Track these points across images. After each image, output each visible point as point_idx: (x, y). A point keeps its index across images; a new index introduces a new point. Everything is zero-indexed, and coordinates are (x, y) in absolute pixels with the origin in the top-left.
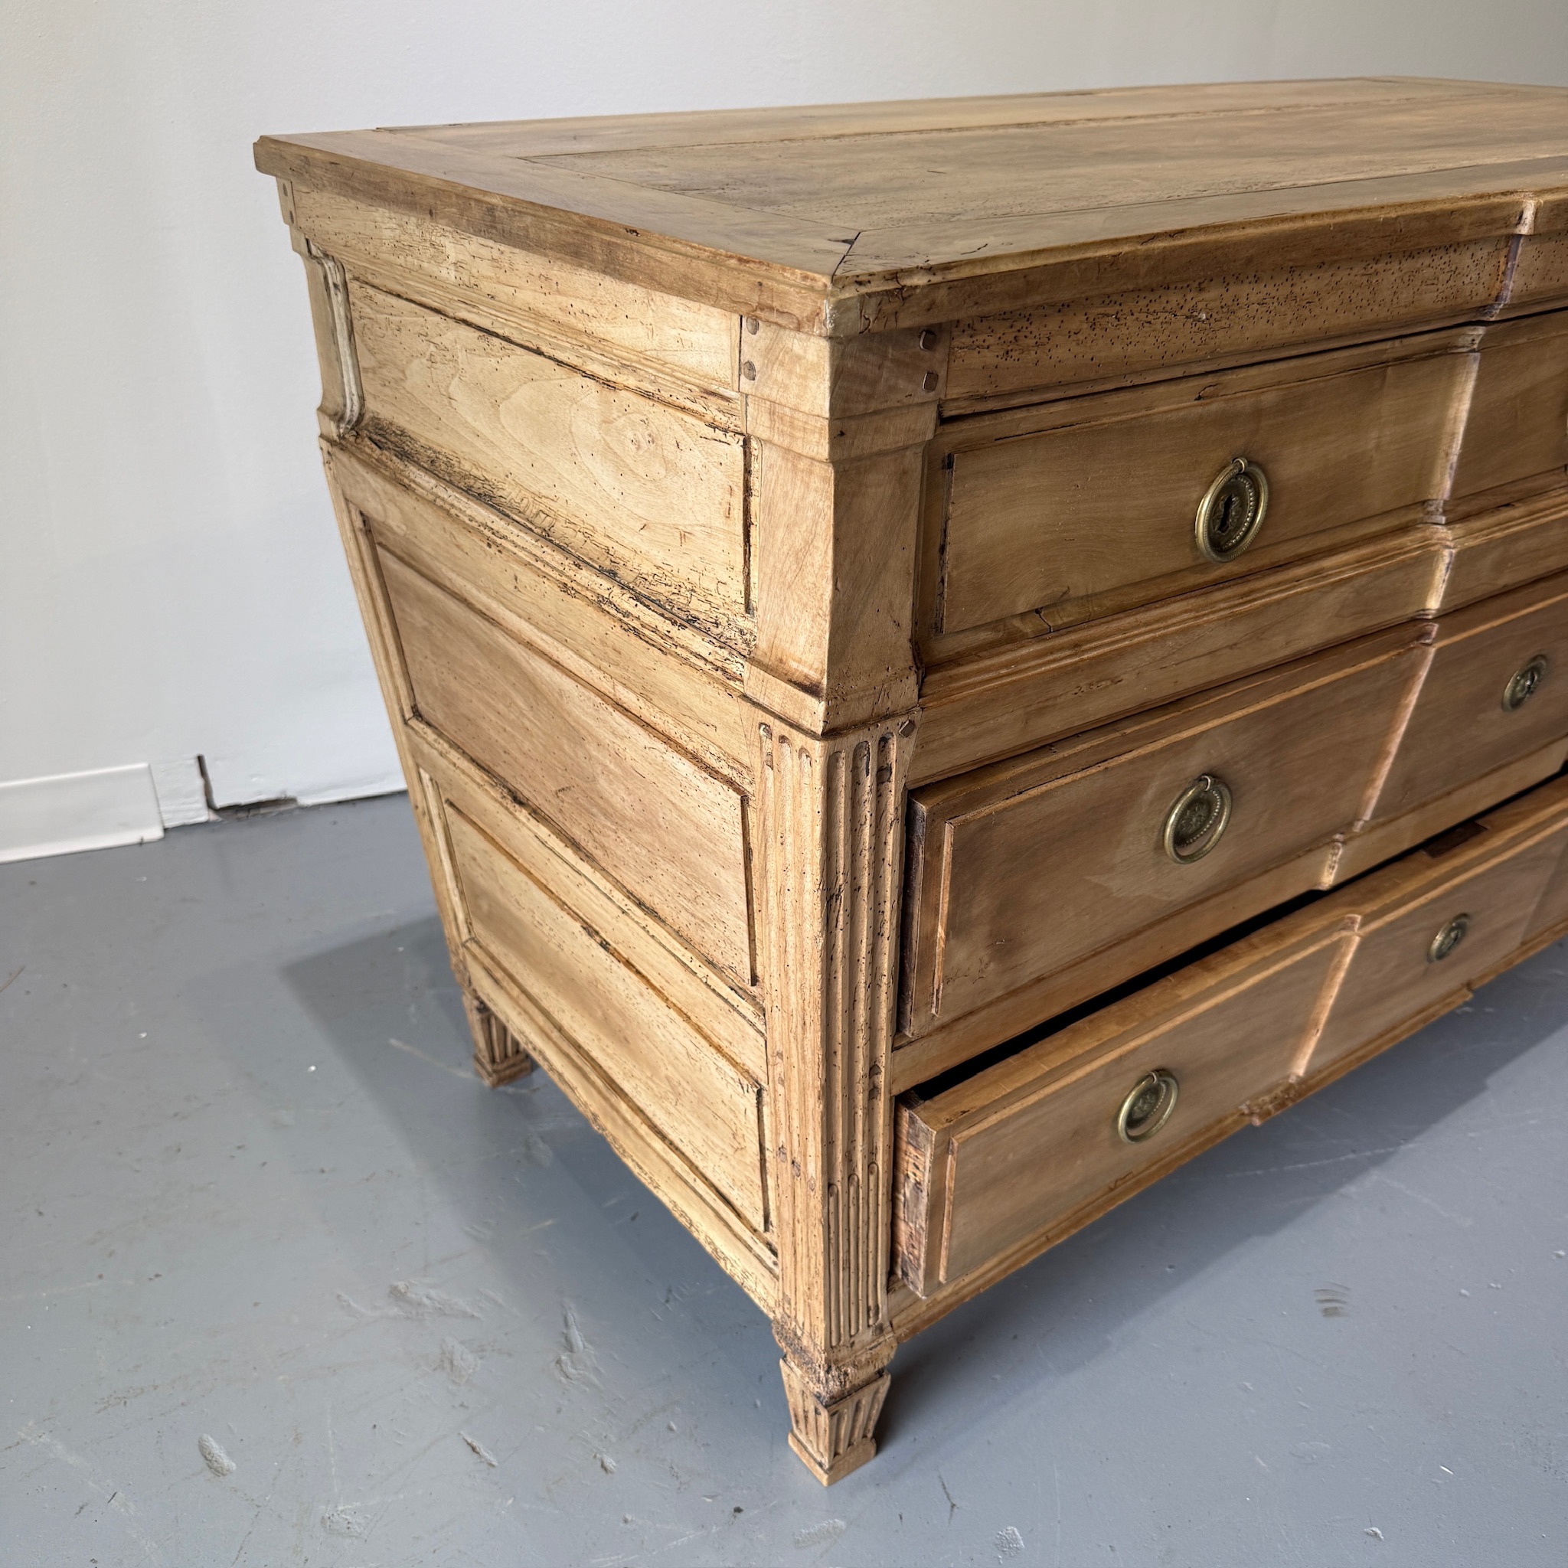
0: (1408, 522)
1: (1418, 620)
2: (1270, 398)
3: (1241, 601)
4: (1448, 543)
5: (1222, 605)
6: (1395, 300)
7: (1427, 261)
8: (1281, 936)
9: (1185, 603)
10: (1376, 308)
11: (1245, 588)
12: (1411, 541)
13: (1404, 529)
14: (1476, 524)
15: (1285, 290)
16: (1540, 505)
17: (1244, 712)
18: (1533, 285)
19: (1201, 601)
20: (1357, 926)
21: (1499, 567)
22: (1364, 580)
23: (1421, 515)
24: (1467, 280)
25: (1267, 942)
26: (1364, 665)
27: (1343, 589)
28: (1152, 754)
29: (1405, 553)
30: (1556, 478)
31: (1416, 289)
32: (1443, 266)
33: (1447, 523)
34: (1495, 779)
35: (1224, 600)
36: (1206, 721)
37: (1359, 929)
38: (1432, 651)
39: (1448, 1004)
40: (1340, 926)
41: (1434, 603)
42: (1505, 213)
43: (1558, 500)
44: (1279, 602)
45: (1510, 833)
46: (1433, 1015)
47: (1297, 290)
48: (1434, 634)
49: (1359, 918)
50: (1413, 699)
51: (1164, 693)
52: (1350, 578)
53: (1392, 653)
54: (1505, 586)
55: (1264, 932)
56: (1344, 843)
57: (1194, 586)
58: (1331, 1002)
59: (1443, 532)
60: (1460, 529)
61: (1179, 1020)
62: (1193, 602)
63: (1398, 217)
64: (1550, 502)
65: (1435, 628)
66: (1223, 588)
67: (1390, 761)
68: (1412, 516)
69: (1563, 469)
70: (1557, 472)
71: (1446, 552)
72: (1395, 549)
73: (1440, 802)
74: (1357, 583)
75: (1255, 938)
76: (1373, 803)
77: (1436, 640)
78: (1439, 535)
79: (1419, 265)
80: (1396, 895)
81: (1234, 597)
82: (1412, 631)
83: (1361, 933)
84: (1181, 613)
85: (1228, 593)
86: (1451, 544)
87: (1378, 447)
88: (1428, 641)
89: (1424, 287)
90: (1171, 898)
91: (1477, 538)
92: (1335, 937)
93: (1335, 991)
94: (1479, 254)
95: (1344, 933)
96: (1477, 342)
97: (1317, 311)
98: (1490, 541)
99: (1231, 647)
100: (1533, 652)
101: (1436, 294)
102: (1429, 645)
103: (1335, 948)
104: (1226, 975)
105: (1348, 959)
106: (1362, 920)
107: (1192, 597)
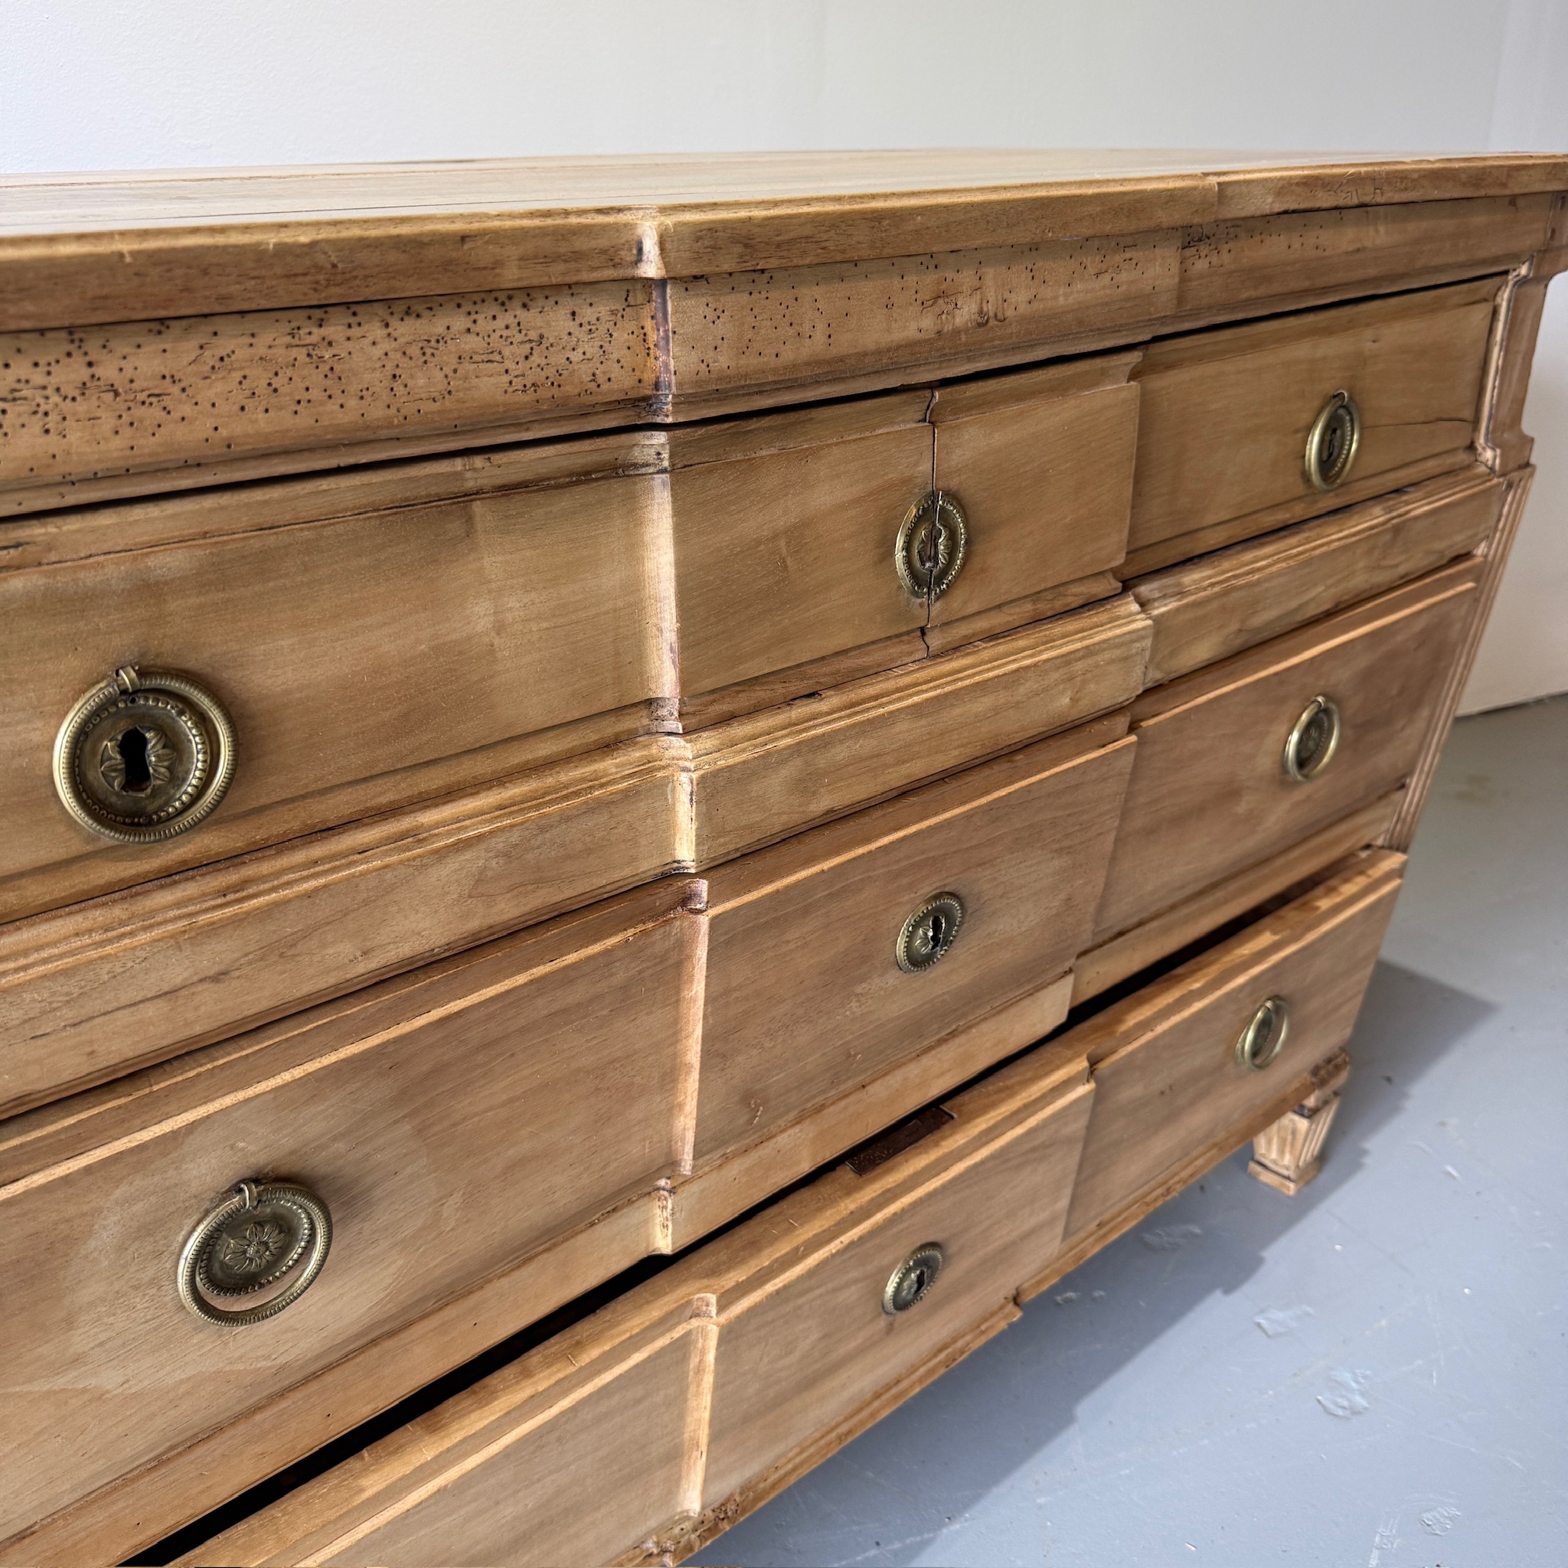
0: (617, 735)
1: (672, 875)
2: (171, 562)
3: (220, 901)
4: (687, 764)
5: (171, 914)
6: (399, 389)
7: (460, 322)
8: (580, 1346)
9: (79, 918)
10: (352, 403)
11: (233, 877)
12: (617, 766)
13: (608, 746)
14: (739, 730)
15: (71, 373)
16: (871, 691)
17: (298, 1072)
18: (723, 361)
19: (118, 912)
20: (713, 1310)
21: (804, 785)
22: (515, 837)
23: (645, 721)
24: (576, 356)
25: (548, 1363)
26: (572, 958)
27: (468, 855)
28: (66, 1180)
29: (602, 786)
30: (905, 648)
31: (448, 370)
32: (505, 333)
33: (687, 732)
34: (949, 1053)
35: (178, 905)
36: (206, 1101)
37: (718, 1313)
38: (704, 921)
39: (983, 1332)
40: (688, 1313)
41: (686, 851)
42: (603, 243)
43: (907, 680)
44: (309, 895)
45: (982, 1124)
46: (962, 1352)
47: (107, 371)
48: (705, 895)
49: (712, 1298)
50: (697, 988)
51: (67, 1076)
52: (480, 838)
53: (631, 932)
54: (828, 812)
55: (555, 1344)
56: (672, 1191)
57: (110, 884)
58: (706, 1415)
59: (680, 749)
60: (708, 740)
61: (365, 1528)
62: (97, 916)
63: (313, 244)
64: (890, 685)
65: (703, 886)
66: (175, 883)
67: (695, 1075)
68: (626, 724)
69: (919, 634)
70: (905, 638)
71: (684, 777)
72: (583, 780)
73: (851, 1099)
74: (499, 843)
75: (535, 1357)
76: (690, 1136)
77: (710, 904)
78: (673, 752)
79: (440, 329)
80: (783, 1248)
81: (203, 896)
82: (664, 896)
83: (723, 1318)
84: (66, 938)
85: (190, 889)
86: (691, 765)
87: (500, 628)
88: (699, 906)
89: (468, 367)
90: (282, 1360)
91: (744, 750)
92: (678, 1333)
93: (706, 1400)
94: (588, 314)
95: (695, 1323)
96: (666, 455)
97: (187, 409)
98: (768, 754)
99: (217, 978)
100: (928, 889)
101: (506, 378)
102: (700, 912)
103: (683, 1346)
104: (457, 1437)
105: (711, 1357)
106: (718, 1301)
107: (96, 907)
